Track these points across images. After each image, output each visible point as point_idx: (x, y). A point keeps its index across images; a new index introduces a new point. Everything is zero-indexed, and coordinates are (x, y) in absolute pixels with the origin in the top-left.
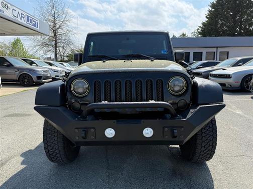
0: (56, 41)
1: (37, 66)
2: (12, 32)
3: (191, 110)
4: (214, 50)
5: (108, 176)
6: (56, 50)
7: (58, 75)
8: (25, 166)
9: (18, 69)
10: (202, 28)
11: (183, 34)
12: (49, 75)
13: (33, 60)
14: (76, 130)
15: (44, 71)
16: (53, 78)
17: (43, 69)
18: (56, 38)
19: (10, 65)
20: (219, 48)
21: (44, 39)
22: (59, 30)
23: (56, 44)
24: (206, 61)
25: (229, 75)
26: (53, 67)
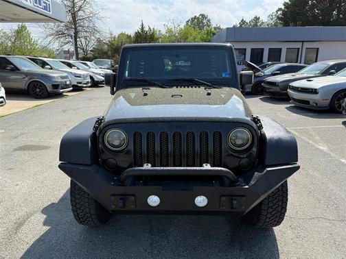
0: (76, 29)
1: (51, 69)
2: (14, 17)
3: (256, 173)
4: (299, 45)
5: (151, 245)
6: (76, 41)
7: (80, 81)
8: (48, 228)
9: (27, 74)
10: (283, 11)
11: (256, 18)
12: (68, 83)
13: (45, 59)
14: (112, 198)
15: (62, 78)
16: (73, 86)
17: (60, 75)
18: (75, 24)
19: (15, 69)
20: (305, 43)
21: (59, 26)
22: (80, 13)
23: (76, 33)
24: (286, 65)
25: (316, 89)
26: (73, 70)
